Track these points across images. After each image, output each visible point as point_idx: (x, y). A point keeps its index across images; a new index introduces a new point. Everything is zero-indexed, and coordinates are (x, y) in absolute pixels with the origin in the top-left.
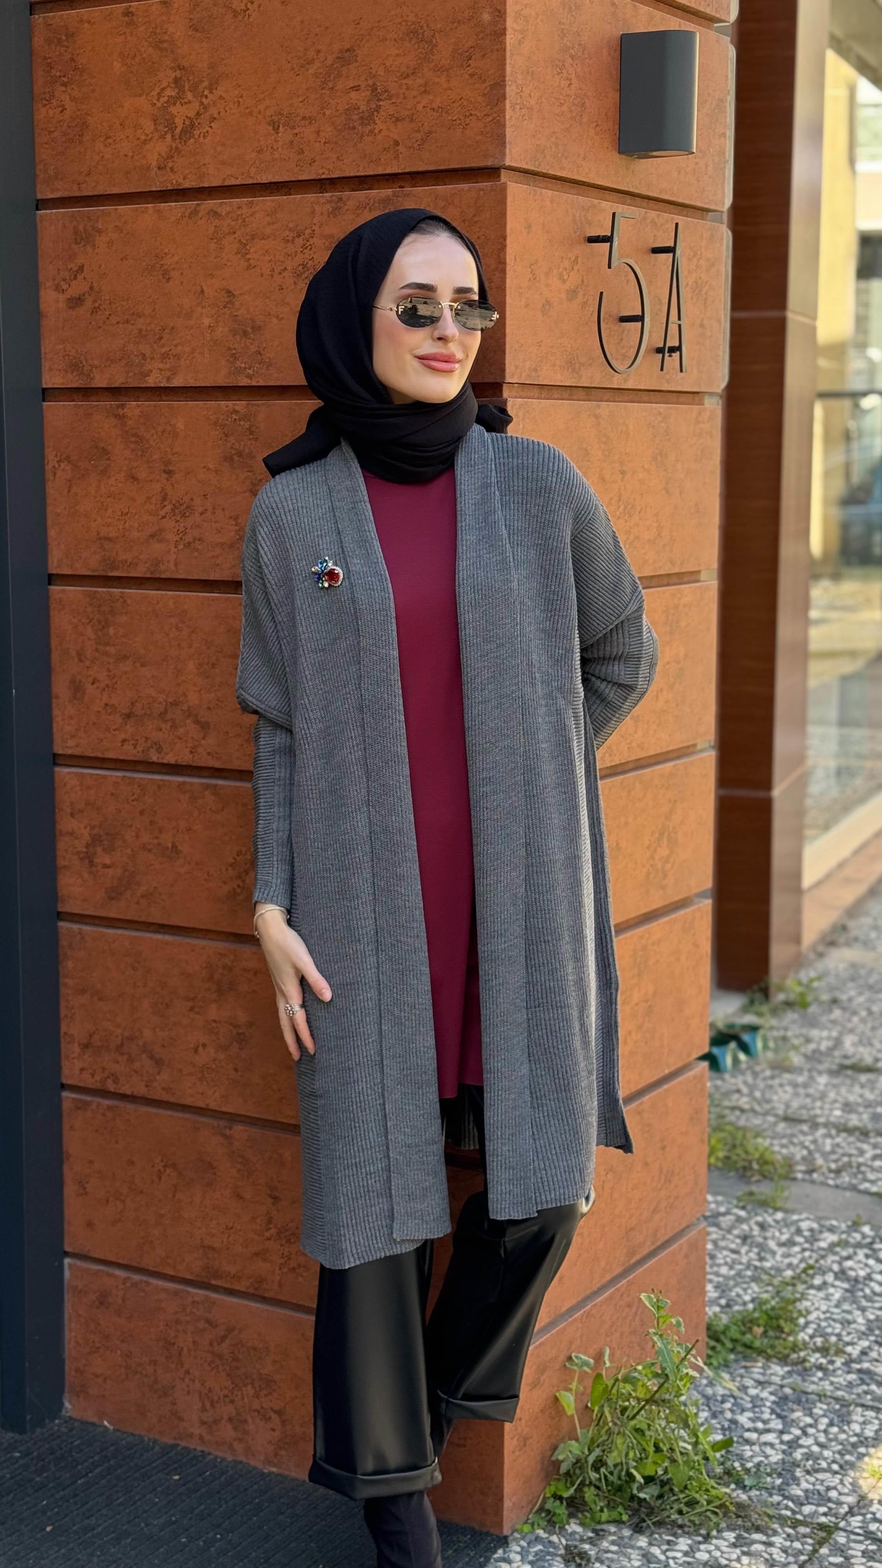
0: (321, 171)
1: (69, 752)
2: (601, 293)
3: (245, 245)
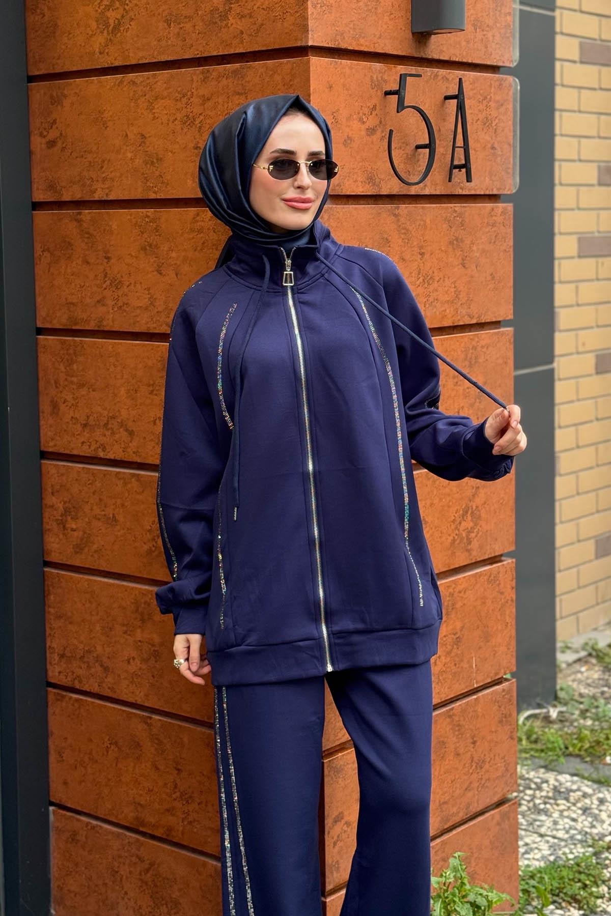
0: (196, 52)
1: (50, 450)
2: (390, 130)
3: (152, 103)
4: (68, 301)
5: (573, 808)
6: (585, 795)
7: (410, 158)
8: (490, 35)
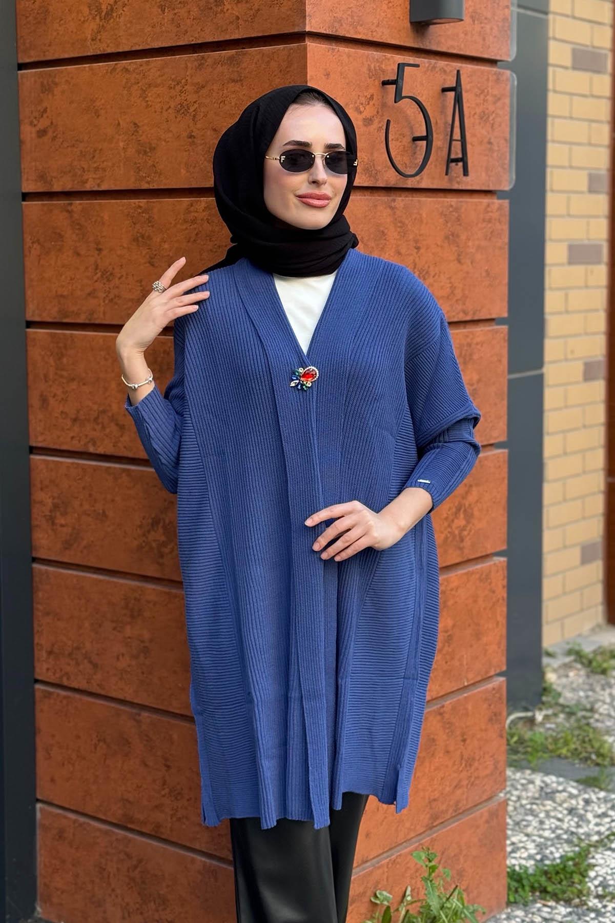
0: (191, 39)
1: (40, 445)
2: (388, 120)
3: (145, 91)
4: (59, 293)
5: (560, 809)
6: (571, 796)
7: (407, 151)
8: (488, 27)
